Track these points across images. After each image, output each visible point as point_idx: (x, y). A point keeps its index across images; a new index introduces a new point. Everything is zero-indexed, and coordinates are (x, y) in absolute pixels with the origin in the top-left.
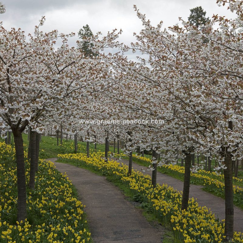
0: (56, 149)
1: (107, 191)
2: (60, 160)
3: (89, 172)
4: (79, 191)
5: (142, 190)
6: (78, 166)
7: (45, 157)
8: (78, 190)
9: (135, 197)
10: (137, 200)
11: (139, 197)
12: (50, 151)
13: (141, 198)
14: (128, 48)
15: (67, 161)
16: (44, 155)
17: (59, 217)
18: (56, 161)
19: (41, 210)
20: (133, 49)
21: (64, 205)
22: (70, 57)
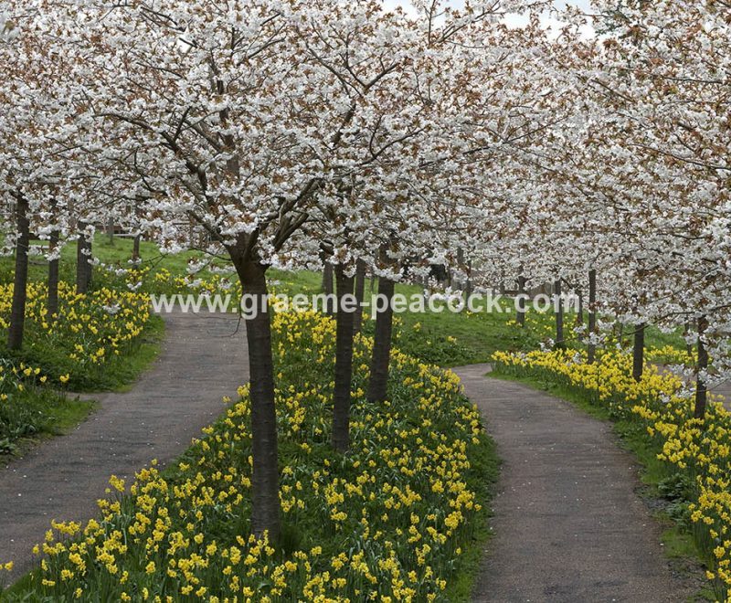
0: (495, 337)
1: (592, 465)
2: (500, 370)
3: (571, 407)
4: (507, 466)
5: (702, 464)
6: (547, 389)
7: (456, 360)
8: (507, 464)
9: (665, 484)
10: (670, 495)
11: (678, 486)
12: (478, 343)
13: (682, 488)
14: (579, 13)
15: (519, 373)
16: (454, 355)
17: (379, 533)
18: (487, 374)
19: (334, 510)
20: (594, 17)
21: (417, 501)
22: (386, 45)
